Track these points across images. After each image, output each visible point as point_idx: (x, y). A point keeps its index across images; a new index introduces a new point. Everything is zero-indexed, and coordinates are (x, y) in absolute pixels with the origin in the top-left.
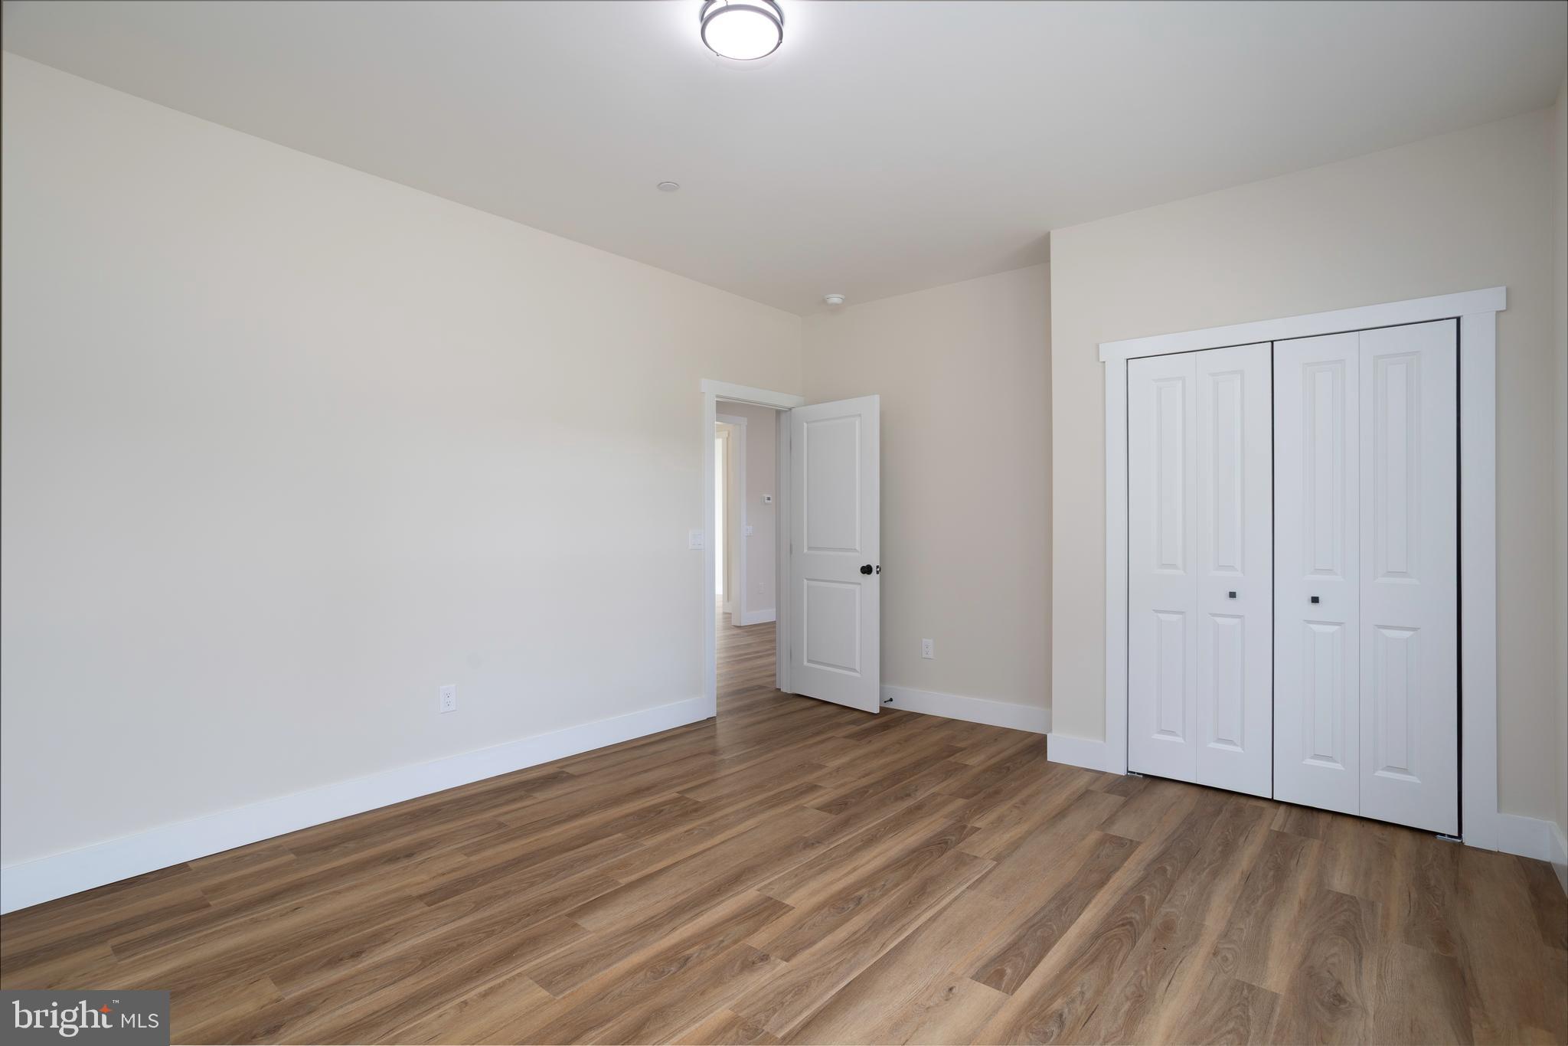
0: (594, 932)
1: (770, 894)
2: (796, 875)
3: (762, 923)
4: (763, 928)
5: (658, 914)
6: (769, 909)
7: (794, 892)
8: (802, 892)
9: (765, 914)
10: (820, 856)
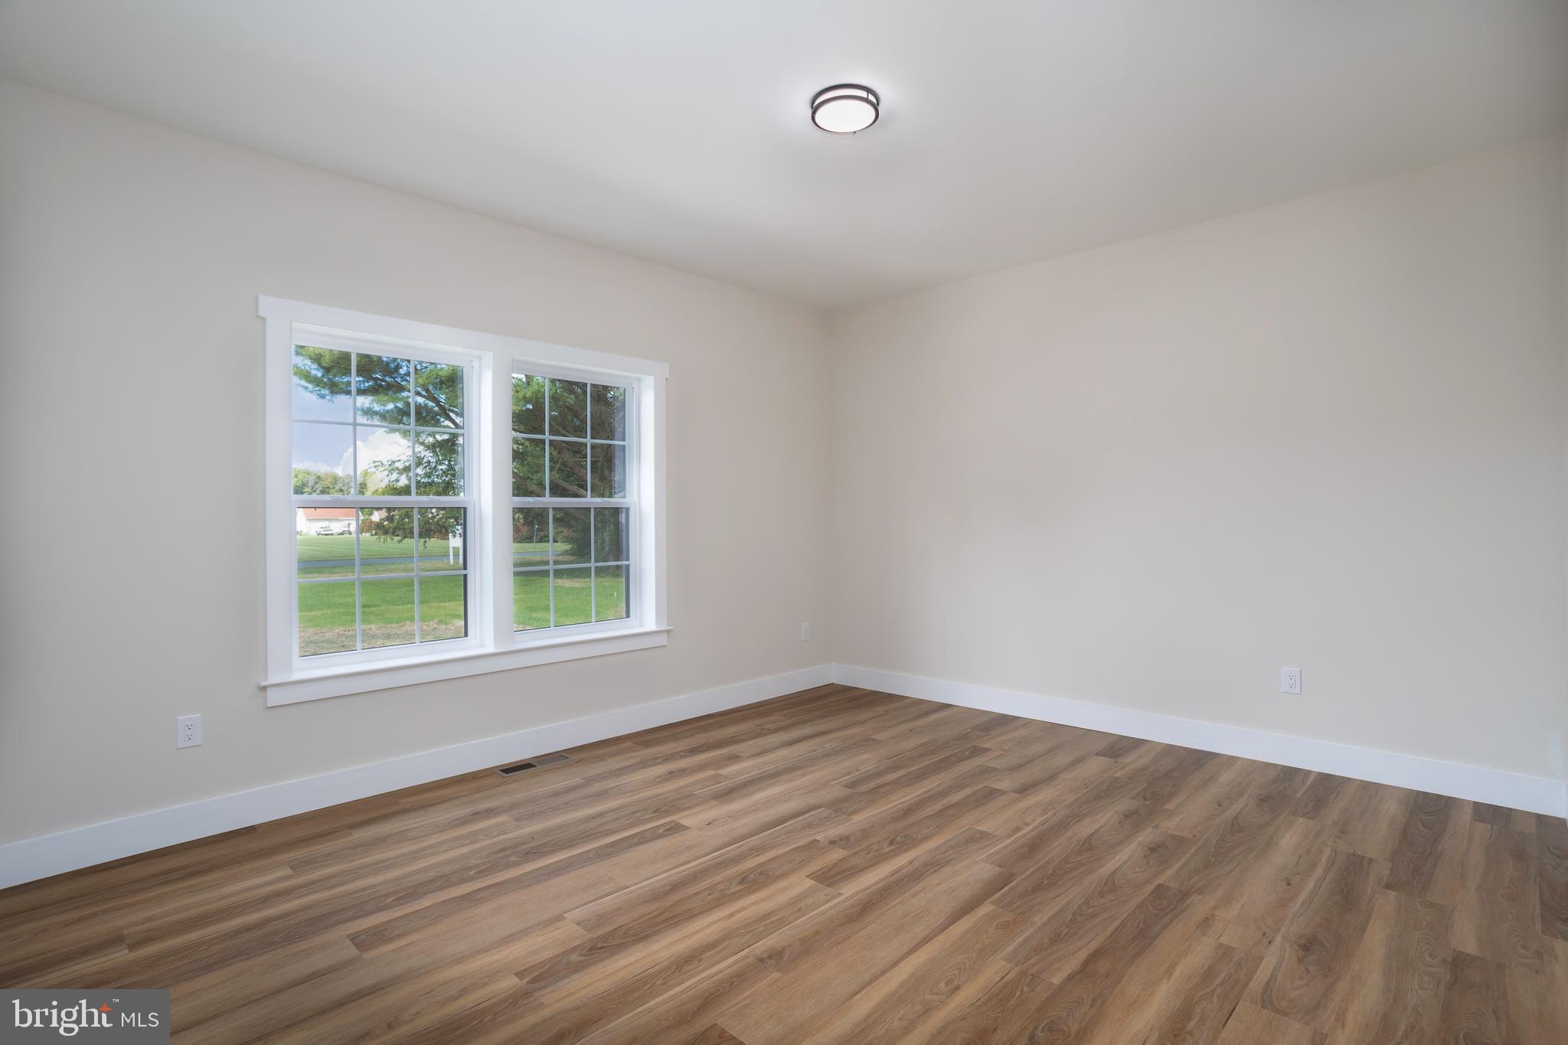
0: (978, 861)
1: (828, 890)
2: (799, 910)
3: (835, 866)
4: (834, 862)
5: (931, 874)
6: (830, 877)
7: (805, 892)
8: (796, 891)
9: (832, 872)
10: (766, 936)
